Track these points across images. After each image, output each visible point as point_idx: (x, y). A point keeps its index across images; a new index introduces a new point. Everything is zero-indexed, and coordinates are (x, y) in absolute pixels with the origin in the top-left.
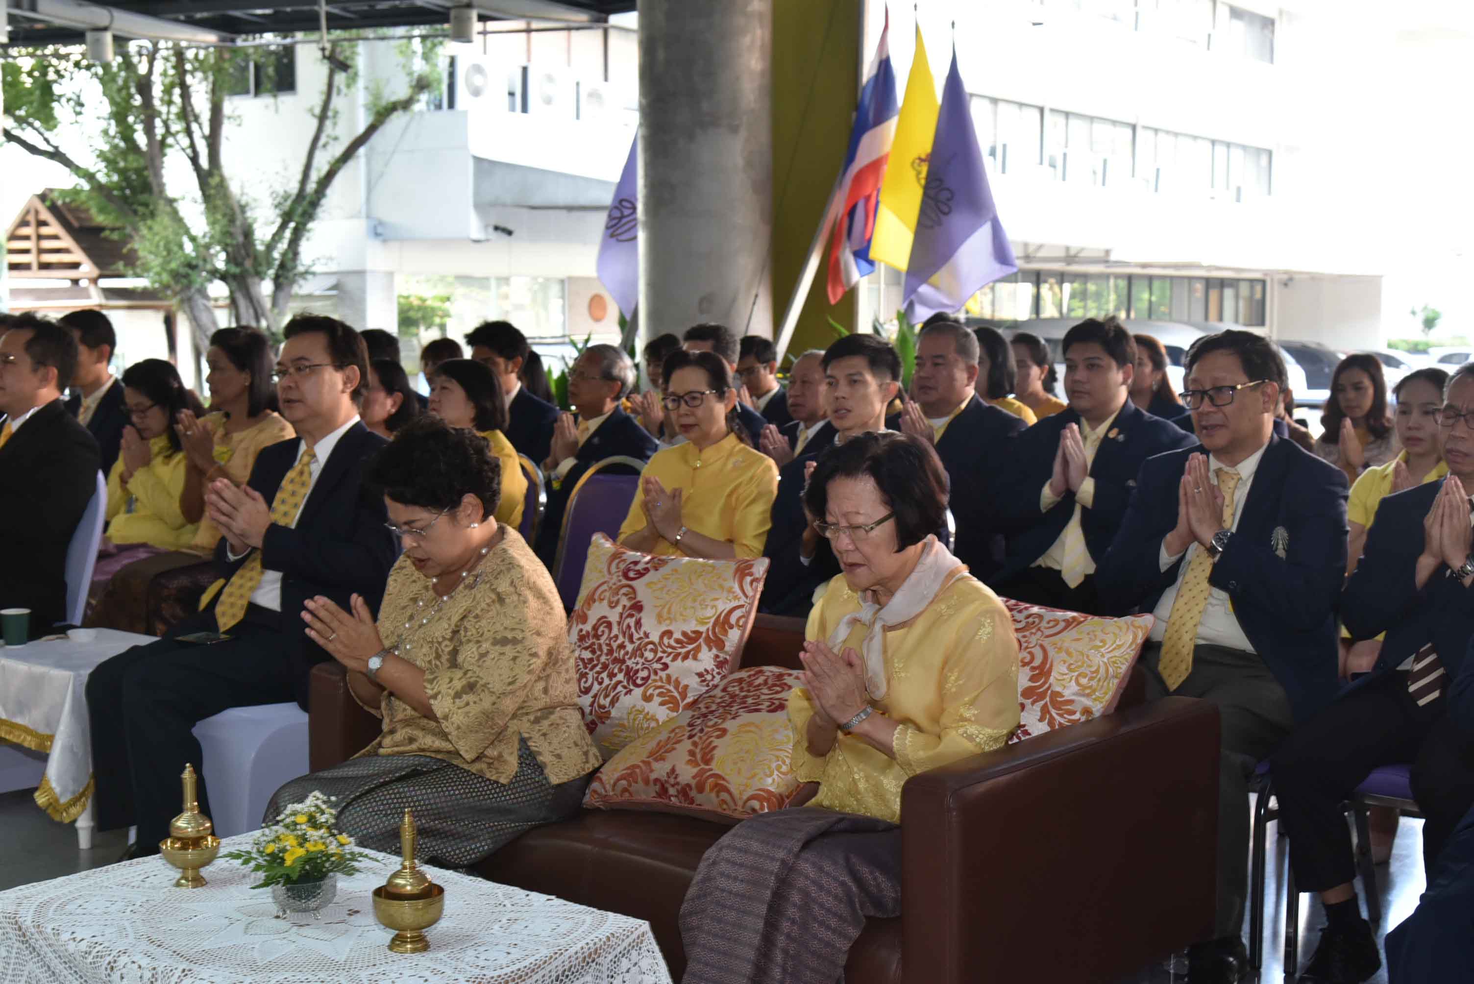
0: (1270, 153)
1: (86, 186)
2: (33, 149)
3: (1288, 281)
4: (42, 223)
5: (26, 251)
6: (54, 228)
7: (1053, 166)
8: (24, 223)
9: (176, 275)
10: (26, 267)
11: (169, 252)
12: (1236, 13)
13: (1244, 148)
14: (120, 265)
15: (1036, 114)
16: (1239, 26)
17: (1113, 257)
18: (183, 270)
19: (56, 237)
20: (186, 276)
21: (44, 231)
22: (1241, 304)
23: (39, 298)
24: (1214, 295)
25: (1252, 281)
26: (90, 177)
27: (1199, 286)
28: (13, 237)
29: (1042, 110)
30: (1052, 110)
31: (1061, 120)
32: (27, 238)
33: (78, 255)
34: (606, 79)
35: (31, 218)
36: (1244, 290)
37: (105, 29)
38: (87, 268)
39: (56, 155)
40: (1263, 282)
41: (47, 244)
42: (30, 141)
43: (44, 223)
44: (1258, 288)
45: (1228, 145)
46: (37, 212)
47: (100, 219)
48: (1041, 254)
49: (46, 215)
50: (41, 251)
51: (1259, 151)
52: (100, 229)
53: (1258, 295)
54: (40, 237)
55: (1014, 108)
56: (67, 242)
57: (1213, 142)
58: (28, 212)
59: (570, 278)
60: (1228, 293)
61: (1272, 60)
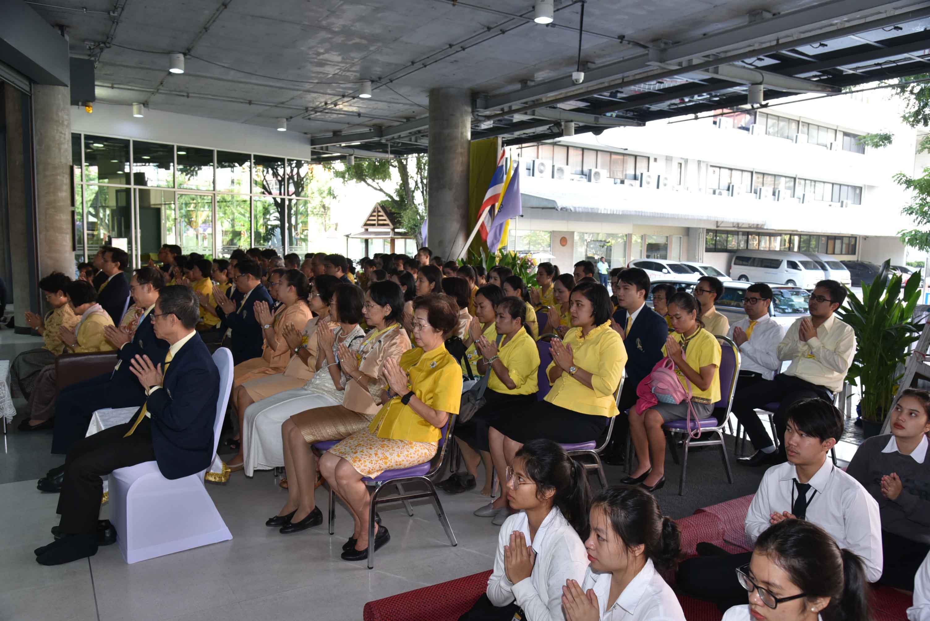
0: (861, 188)
1: (390, 200)
2: (376, 189)
3: (866, 238)
4: (379, 212)
5: (374, 220)
6: (382, 213)
7: (756, 193)
8: (374, 211)
9: (411, 228)
10: (374, 225)
11: (409, 221)
12: (846, 134)
13: (848, 186)
14: (398, 225)
15: (750, 174)
16: (847, 139)
17: (765, 227)
18: (413, 227)
19: (382, 216)
20: (414, 229)
21: (380, 214)
22: (844, 246)
23: (376, 235)
24: (831, 243)
25: (849, 237)
26: (391, 197)
27: (824, 240)
28: (371, 216)
29: (752, 173)
30: (756, 172)
31: (761, 176)
32: (375, 216)
33: (388, 222)
34: (567, 164)
35: (376, 210)
36: (846, 241)
37: (352, 155)
38: (392, 226)
39: (381, 190)
40: (856, 238)
41: (380, 218)
42: (375, 186)
43: (380, 212)
44: (853, 240)
45: (840, 185)
46: (378, 208)
47: (393, 210)
48: (743, 226)
49: (380, 209)
50: (378, 220)
51: (855, 188)
52: (394, 213)
53: (853, 243)
54: (379, 216)
55: (740, 172)
56: (385, 217)
57: (833, 184)
58: (375, 208)
59: (553, 231)
60: (838, 242)
61: (864, 153)
